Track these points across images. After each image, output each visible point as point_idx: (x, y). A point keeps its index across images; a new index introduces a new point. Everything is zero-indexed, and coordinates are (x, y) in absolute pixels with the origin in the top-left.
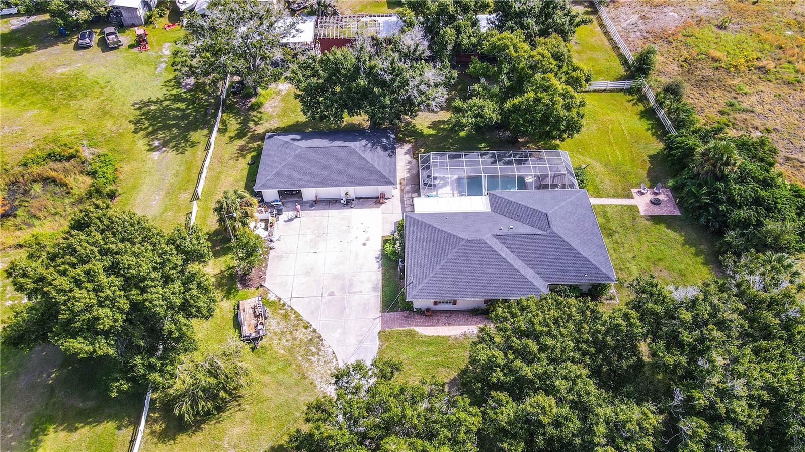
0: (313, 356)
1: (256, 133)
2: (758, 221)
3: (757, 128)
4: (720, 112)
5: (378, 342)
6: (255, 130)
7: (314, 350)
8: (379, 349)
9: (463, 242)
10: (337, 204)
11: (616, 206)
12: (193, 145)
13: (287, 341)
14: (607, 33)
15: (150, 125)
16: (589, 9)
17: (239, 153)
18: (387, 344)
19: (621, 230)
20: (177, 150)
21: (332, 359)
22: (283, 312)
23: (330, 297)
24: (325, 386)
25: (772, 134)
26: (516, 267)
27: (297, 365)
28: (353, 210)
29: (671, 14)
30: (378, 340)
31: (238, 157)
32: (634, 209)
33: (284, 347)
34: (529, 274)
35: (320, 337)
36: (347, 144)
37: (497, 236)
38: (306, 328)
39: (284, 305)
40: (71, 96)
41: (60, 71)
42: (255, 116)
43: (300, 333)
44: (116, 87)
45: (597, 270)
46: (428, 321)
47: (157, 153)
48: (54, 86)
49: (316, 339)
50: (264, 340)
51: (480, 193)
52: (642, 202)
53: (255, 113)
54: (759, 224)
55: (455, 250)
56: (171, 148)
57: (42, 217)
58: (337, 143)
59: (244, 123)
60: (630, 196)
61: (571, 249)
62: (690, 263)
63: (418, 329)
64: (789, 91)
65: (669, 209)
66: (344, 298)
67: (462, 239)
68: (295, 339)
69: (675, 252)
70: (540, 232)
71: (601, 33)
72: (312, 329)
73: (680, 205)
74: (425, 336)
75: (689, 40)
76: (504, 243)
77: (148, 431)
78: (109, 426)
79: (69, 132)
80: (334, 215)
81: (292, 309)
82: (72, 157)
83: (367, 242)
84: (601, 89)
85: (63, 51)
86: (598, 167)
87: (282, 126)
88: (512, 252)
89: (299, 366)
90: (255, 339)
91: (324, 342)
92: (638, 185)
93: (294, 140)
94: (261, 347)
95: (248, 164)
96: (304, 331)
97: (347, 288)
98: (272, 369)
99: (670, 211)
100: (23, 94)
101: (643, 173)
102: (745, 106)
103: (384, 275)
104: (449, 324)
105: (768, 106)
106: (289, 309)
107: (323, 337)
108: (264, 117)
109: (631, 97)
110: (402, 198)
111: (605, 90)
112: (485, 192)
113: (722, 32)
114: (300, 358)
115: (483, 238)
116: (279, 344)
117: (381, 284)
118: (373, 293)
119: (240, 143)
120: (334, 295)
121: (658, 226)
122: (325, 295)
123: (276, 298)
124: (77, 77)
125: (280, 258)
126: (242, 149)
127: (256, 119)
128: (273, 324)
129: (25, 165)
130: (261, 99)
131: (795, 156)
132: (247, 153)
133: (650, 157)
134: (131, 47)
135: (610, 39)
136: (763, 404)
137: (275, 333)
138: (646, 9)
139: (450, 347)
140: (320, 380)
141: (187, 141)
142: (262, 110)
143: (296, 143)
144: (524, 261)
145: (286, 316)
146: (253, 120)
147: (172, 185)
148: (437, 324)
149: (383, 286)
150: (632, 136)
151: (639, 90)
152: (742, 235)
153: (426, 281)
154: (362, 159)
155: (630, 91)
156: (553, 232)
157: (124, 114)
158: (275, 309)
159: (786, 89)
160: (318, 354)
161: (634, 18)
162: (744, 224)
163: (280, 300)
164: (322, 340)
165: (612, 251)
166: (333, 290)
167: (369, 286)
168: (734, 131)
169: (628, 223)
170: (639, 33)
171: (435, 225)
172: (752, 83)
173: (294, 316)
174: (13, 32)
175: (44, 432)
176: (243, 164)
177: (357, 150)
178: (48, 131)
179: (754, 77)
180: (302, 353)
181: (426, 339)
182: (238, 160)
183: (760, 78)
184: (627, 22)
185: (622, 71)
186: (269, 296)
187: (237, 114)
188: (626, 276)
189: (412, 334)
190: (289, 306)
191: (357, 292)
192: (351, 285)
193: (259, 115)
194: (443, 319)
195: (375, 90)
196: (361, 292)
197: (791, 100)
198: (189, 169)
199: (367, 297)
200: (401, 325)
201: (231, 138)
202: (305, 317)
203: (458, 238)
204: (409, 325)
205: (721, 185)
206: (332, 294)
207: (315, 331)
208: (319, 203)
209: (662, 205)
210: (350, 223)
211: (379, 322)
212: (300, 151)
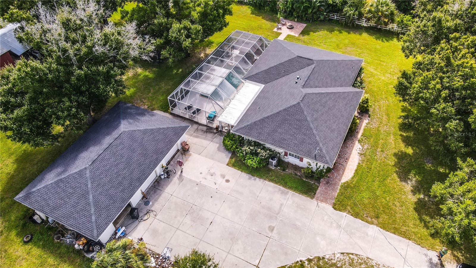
5: (345, 214)
8: (352, 215)
10: (162, 183)
18: (349, 208)
21: (350, 258)
23: (275, 231)
30: (341, 213)
32: (290, 37)
34: (341, 89)
35: (319, 259)
36: (115, 134)
45: (352, 61)
46: (338, 171)
49: (321, 263)
52: (287, 32)
58: (107, 141)
60: (279, 33)
62: (346, 37)
66: (281, 220)
67: (299, 103)
72: (307, 263)
74: (352, 178)
76: (312, 87)
83: (225, 179)
91: (327, 257)
92: (272, 28)
95: (26, 243)
99: (301, 26)
101: (264, 22)
107: (321, 256)
115: (304, 93)
117: (282, 188)
118: (288, 196)
120: (274, 227)
121: (311, 35)
122: (270, 234)
139: (369, 168)
149: (285, 185)
154: (145, 132)
156: (317, 61)
164: (323, 258)
166: (268, 226)
167: (278, 196)
177: (130, 129)
181: (355, 180)
189: (346, 186)
191: (280, 208)
192: (269, 209)
195: (100, 68)
196: (282, 205)
199: (290, 202)
200: (334, 190)
204: (336, 184)
206: (272, 228)
207: (310, 261)
208: (146, 198)
209: (295, 27)
210: (194, 182)
211: (323, 205)
212: (88, 172)
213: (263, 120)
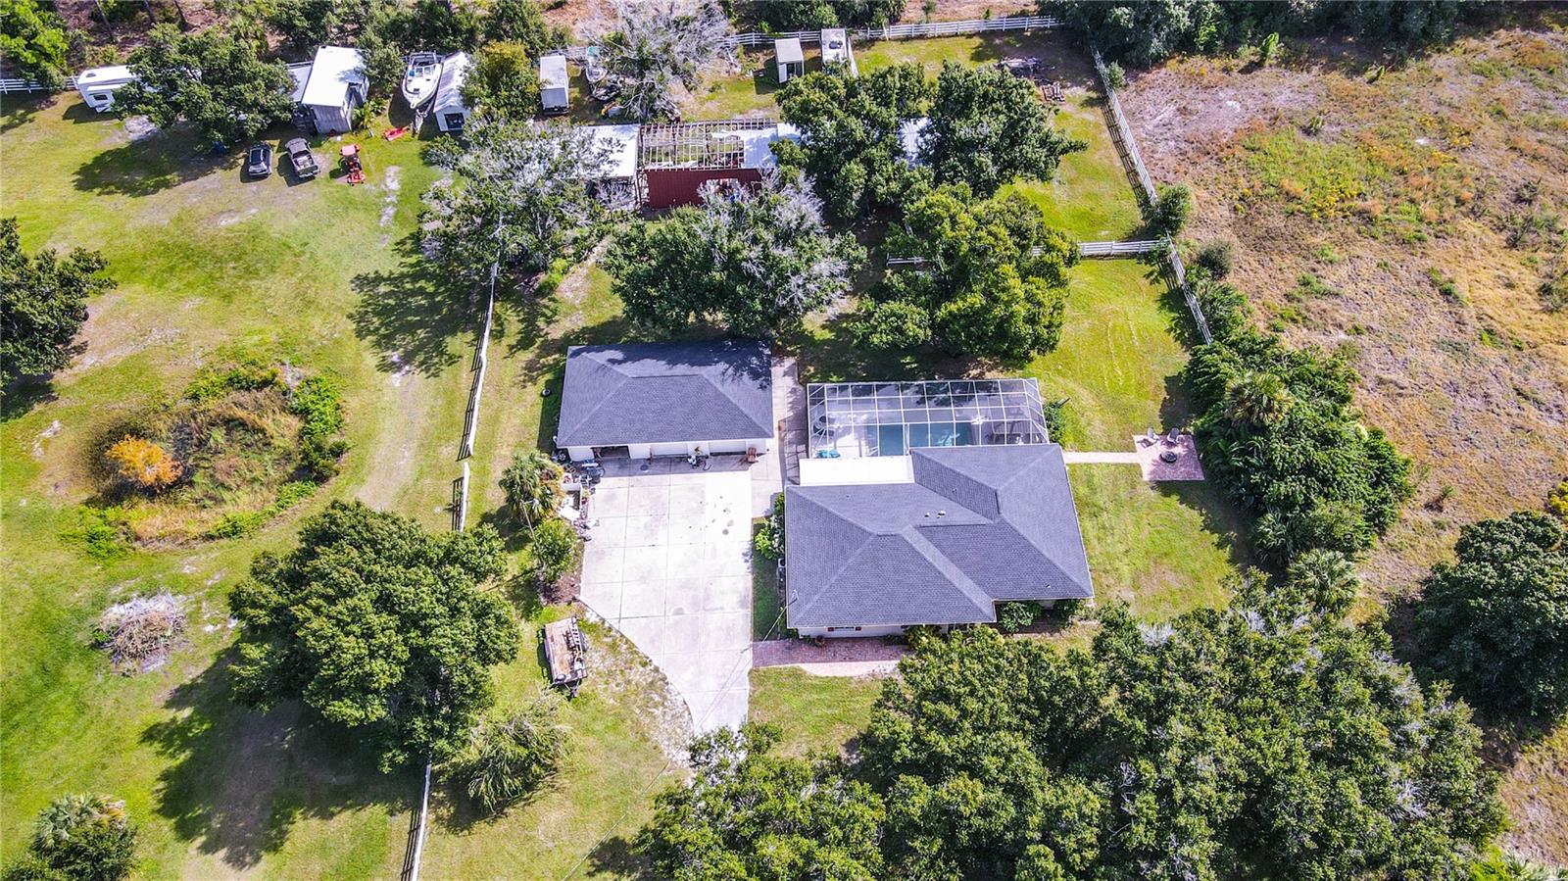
0: (656, 707)
1: (549, 337)
2: (1307, 498)
3: (1340, 327)
4: (1286, 296)
5: (748, 687)
6: (547, 334)
7: (657, 698)
8: (750, 698)
9: (871, 538)
10: (682, 465)
11: (1108, 465)
12: (452, 360)
13: (617, 685)
14: (1119, 143)
15: (382, 324)
16: (1094, 95)
17: (525, 375)
18: (762, 689)
19: (1111, 506)
20: (427, 370)
21: (683, 712)
22: (608, 640)
23: (677, 617)
24: (674, 752)
25: (1363, 337)
26: (948, 576)
27: (633, 722)
28: (708, 475)
29: (1230, 103)
30: (747, 682)
31: (524, 381)
32: (1133, 469)
33: (613, 695)
34: (966, 585)
35: (664, 679)
36: (696, 370)
37: (920, 528)
38: (644, 665)
39: (610, 629)
40: (250, 272)
41: (225, 222)
42: (547, 307)
43: (635, 673)
44: (320, 253)
45: (1066, 578)
46: (820, 655)
47: (397, 375)
48: (219, 252)
49: (659, 683)
50: (584, 684)
51: (898, 451)
52: (1146, 458)
53: (545, 301)
54: (1308, 505)
55: (859, 551)
56: (418, 367)
57: (234, 486)
58: (682, 369)
59: (530, 321)
60: (1130, 449)
61: (1029, 546)
62: (1210, 559)
63: (804, 666)
64: (1402, 256)
65: (1188, 471)
66: (697, 617)
67: (870, 534)
68: (629, 682)
69: (1187, 543)
70: (985, 521)
71: (1110, 143)
72: (652, 667)
73: (1204, 464)
74: (816, 677)
75: (1253, 158)
76: (931, 539)
77: (432, 817)
78: (376, 812)
79: (256, 338)
80: (678, 483)
81: (622, 636)
82: (265, 383)
83: (729, 529)
84: (1101, 253)
85: (222, 181)
86: (1086, 398)
87: (591, 324)
88: (943, 552)
89: (637, 722)
90: (572, 683)
91: (671, 687)
92: (1143, 430)
93: (612, 361)
94: (581, 695)
95: (542, 395)
96: (642, 669)
97: (703, 603)
98: (599, 726)
99: (1188, 473)
100: (172, 269)
101: (1154, 408)
102: (1328, 284)
103: (756, 581)
104: (851, 660)
105: (1363, 285)
106: (618, 635)
107: (668, 680)
108: (562, 309)
109: (1148, 269)
110: (782, 452)
111: (1108, 255)
112: (906, 448)
113: (1310, 141)
114: (638, 711)
115: (901, 532)
116: (605, 690)
117: (750, 597)
118: (740, 610)
119: (527, 355)
120: (683, 614)
121: (1167, 499)
122: (670, 614)
123: (597, 620)
124: (255, 234)
125: (600, 554)
126: (530, 367)
127: (549, 314)
128: (596, 659)
129: (195, 397)
130: (555, 276)
131: (1393, 377)
132: (538, 375)
133: (1167, 379)
134: (334, 174)
135: (1125, 156)
136: (1239, 786)
137: (599, 673)
138: (1189, 93)
139: (852, 694)
140: (667, 743)
141: (442, 353)
142: (557, 295)
143: (618, 368)
144: (960, 567)
145: (613, 647)
146: (544, 315)
147: (426, 430)
148: (833, 659)
149: (756, 600)
150: (1143, 341)
151: (1163, 254)
152: (1285, 520)
153: (817, 597)
154: (720, 396)
155: (1147, 257)
156: (1003, 521)
157: (339, 304)
158: (598, 636)
159: (1397, 253)
160: (663, 705)
161: (1168, 112)
162: (1288, 503)
163: (603, 621)
164: (667, 684)
165: (1096, 542)
166: (681, 606)
167: (735, 599)
168: (1305, 330)
169: (1123, 495)
170: (1172, 144)
171: (830, 509)
172: (1345, 241)
173: (625, 646)
174: (136, 145)
175: (288, 818)
176: (534, 393)
177: (712, 381)
178: (221, 337)
179: (1350, 230)
180: (640, 703)
181: (817, 682)
182: (525, 387)
183: (1359, 232)
184: (1155, 121)
185: (1137, 218)
186: (588, 615)
187: (518, 303)
188: (1112, 581)
189: (797, 675)
190: (618, 631)
191: (716, 609)
192: (707, 597)
193: (552, 305)
194: (842, 650)
195: (739, 288)
196: (722, 608)
197: (1402, 273)
198: (450, 404)
199: (731, 616)
200: (781, 661)
201: (511, 347)
202: (643, 648)
203: (864, 531)
204: (793, 660)
205: (1258, 441)
206: (679, 612)
207: (656, 670)
208: (652, 463)
209: (1178, 464)
210: (703, 497)
211: (749, 655)
212: (624, 382)
213: (821, 510)
